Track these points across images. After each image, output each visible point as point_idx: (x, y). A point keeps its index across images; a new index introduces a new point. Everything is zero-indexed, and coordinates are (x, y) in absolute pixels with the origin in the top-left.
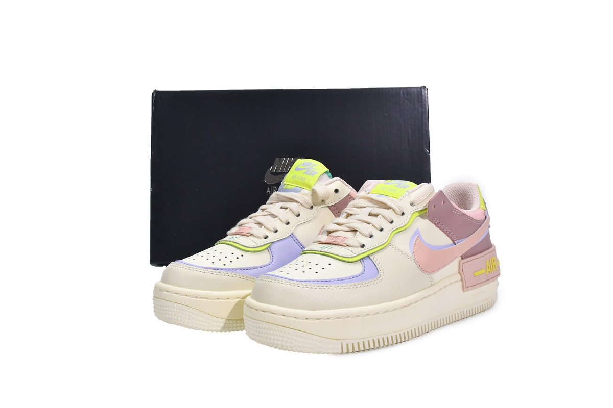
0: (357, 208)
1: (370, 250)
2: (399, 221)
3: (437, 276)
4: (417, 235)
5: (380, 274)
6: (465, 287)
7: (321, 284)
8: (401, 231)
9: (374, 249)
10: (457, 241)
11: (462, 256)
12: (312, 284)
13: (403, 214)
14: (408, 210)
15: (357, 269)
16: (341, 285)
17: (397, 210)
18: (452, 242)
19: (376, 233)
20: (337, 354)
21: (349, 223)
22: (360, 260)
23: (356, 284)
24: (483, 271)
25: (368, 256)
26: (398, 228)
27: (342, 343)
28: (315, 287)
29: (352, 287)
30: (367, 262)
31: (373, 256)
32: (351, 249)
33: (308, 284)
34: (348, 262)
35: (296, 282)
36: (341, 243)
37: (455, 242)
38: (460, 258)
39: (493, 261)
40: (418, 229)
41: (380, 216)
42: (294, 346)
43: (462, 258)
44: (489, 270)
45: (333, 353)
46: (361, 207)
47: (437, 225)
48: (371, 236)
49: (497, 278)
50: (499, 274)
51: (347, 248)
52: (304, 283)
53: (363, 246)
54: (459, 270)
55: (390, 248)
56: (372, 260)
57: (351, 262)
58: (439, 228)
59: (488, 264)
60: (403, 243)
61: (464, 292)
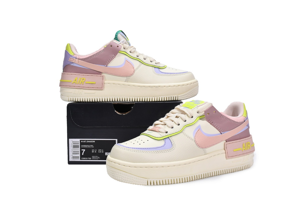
0: (172, 113)
1: (170, 135)
2: (189, 121)
3: (208, 150)
4: (199, 129)
5: (173, 147)
6: (227, 157)
7: (139, 150)
8: (190, 126)
9: (172, 134)
10: (223, 132)
11: (226, 140)
12: (135, 150)
13: (192, 117)
14: (196, 115)
15: (162, 143)
16: (150, 151)
17: (189, 115)
18: (220, 133)
19: (175, 126)
20: (145, 185)
21: (165, 121)
22: (163, 139)
23: (159, 151)
24: (240, 149)
25: (168, 137)
26: (188, 124)
27: (148, 180)
28: (136, 151)
29: (156, 152)
30: (167, 140)
31: (171, 137)
32: (160, 133)
33: (133, 149)
34: (157, 140)
35: (128, 148)
36: (157, 130)
37: (222, 133)
38: (225, 141)
39: (248, 144)
40: (200, 125)
41: (180, 118)
42: (123, 179)
43: (226, 142)
44: (245, 148)
45: (143, 185)
46: (174, 113)
47: (211, 124)
48: (172, 128)
49: (253, 152)
50: (254, 150)
51: (159, 133)
52: (131, 149)
53: (167, 132)
54: (224, 148)
55: (181, 134)
56: (170, 140)
57: (159, 140)
58: (212, 125)
59: (244, 145)
60: (190, 132)
61: (226, 159)
